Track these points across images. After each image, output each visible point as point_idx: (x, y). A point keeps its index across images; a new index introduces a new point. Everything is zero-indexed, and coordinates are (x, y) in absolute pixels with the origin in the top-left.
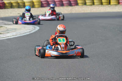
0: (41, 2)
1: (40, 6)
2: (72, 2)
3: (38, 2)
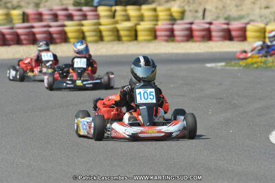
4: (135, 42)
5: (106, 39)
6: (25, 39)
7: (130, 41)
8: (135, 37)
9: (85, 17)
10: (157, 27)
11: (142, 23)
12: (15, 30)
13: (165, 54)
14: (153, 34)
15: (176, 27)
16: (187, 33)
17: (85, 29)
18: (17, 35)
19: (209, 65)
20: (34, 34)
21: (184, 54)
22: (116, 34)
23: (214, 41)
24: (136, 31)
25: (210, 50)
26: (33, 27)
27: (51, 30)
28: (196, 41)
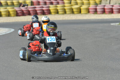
0: (17, 11)
1: (16, 15)
2: (45, 11)
3: (14, 11)
4: (80, 14)
5: (67, 13)
6: (32, 13)
7: (78, 13)
8: (80, 12)
9: (58, 3)
10: (90, 8)
11: (83, 6)
12: (28, 9)
13: (93, 19)
14: (88, 10)
15: (98, 7)
16: (102, 10)
17: (58, 8)
18: (29, 11)
19: (112, 24)
20: (36, 11)
21: (101, 19)
22: (71, 10)
23: (114, 14)
24: (80, 9)
25: (113, 18)
26: (35, 8)
27: (44, 9)
28: (107, 14)
